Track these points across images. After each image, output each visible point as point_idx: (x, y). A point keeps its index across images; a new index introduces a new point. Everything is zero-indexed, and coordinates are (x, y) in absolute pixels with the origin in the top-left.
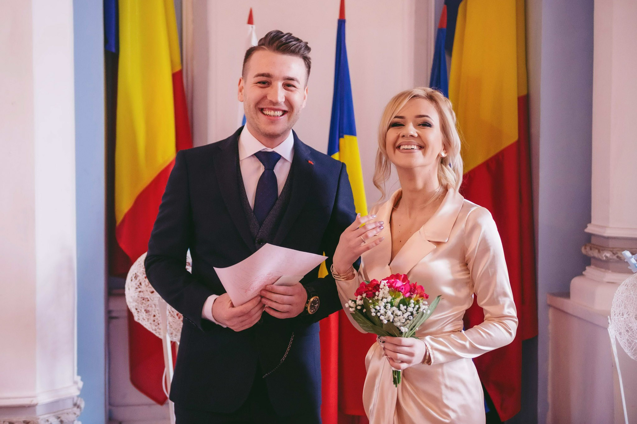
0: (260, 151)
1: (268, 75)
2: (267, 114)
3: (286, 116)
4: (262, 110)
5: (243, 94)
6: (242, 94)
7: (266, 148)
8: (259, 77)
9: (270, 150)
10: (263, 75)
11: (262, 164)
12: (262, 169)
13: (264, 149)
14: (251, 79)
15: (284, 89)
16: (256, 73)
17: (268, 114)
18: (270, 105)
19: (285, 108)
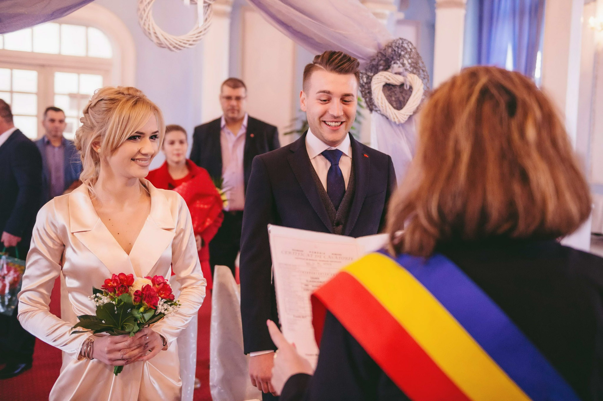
0: (326, 150)
1: (329, 93)
3: (343, 125)
5: (305, 105)
7: (330, 148)
9: (333, 148)
11: (328, 161)
12: (329, 165)
13: (328, 148)
15: (342, 104)
17: (330, 125)
19: (344, 119)
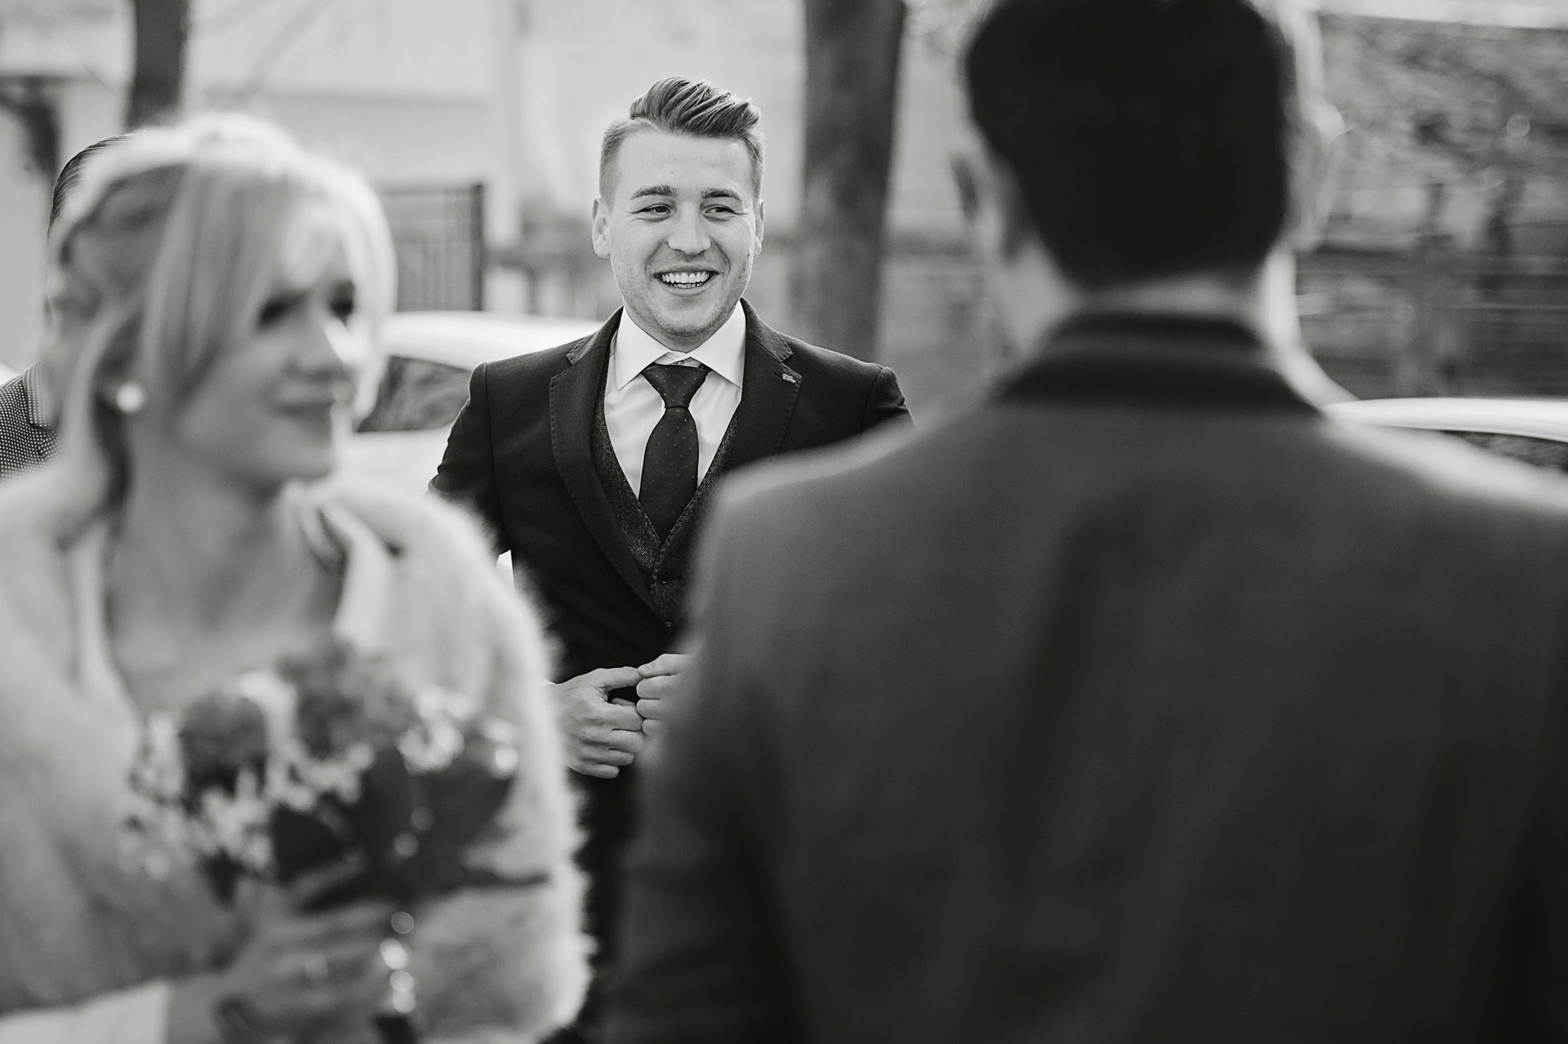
2: (672, 282)
4: (659, 276)
6: (604, 238)
8: (645, 197)
10: (653, 192)
14: (625, 202)
16: (637, 188)
18: (677, 262)
